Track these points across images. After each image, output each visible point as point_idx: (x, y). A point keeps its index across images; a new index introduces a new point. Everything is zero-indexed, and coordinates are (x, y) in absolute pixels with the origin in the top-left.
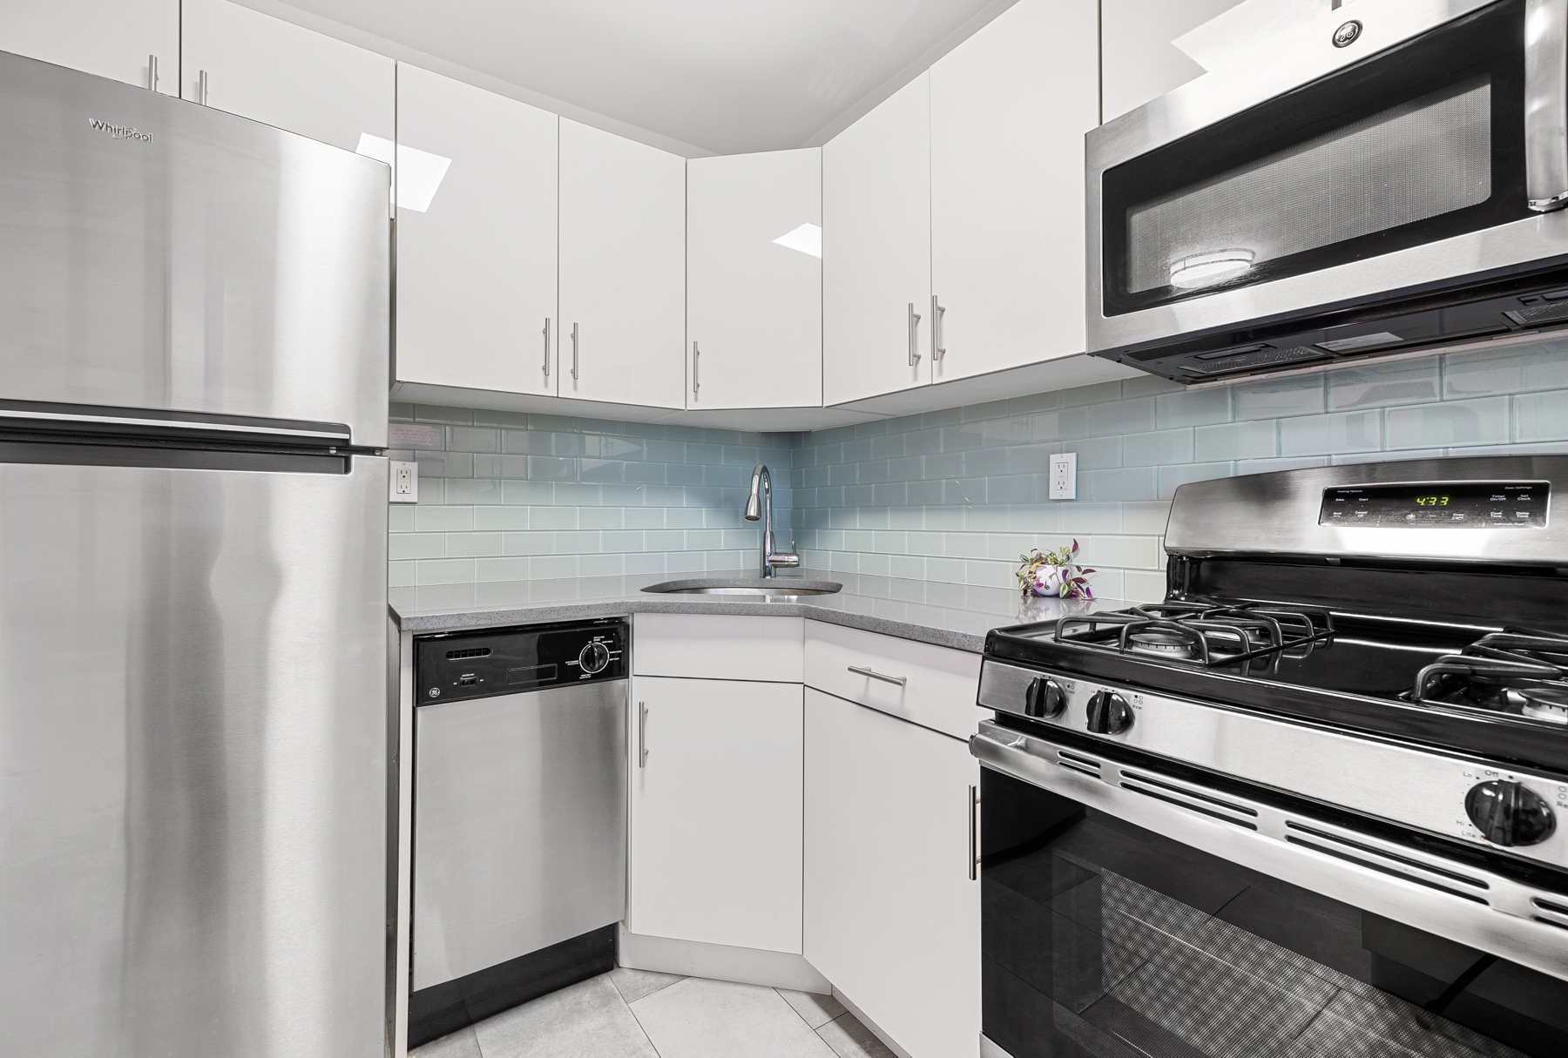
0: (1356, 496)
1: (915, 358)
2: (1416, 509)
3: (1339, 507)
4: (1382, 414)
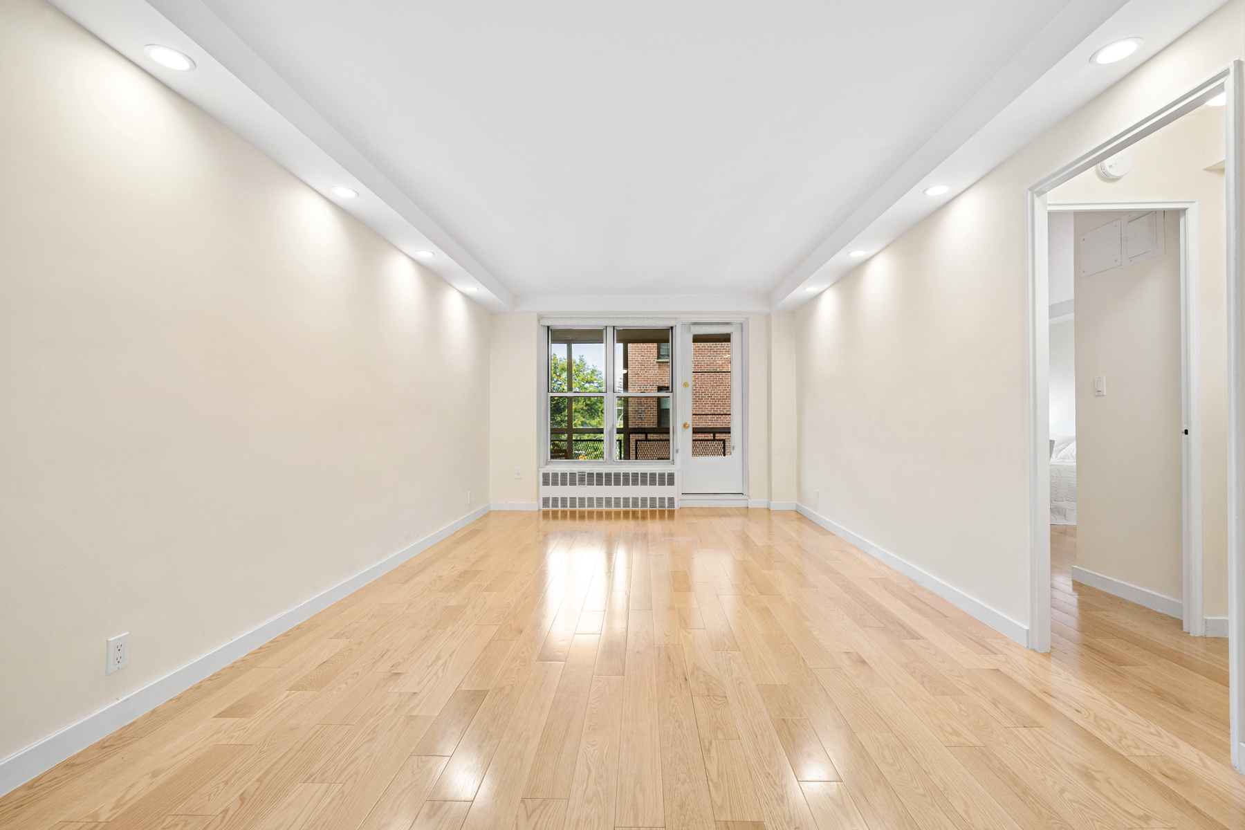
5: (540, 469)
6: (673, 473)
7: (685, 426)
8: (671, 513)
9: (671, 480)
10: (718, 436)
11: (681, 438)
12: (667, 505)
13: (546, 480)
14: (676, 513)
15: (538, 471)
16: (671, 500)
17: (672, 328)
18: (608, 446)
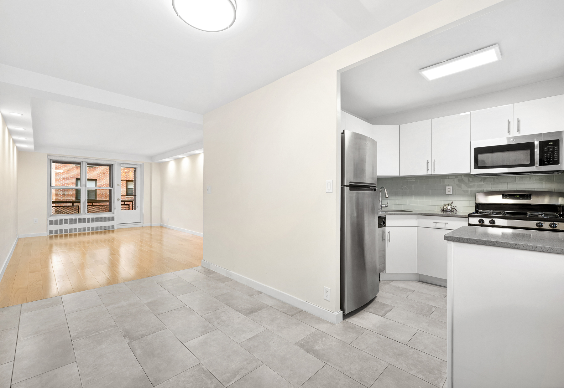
0: (507, 195)
1: (428, 170)
2: (515, 197)
3: (504, 197)
4: (507, 184)
5: (48, 219)
6: (114, 217)
7: (118, 200)
8: (113, 231)
9: (113, 219)
10: (126, 203)
11: (117, 205)
12: (111, 228)
13: (51, 223)
14: (115, 231)
15: (47, 220)
16: (113, 227)
17: (113, 164)
18: (83, 208)
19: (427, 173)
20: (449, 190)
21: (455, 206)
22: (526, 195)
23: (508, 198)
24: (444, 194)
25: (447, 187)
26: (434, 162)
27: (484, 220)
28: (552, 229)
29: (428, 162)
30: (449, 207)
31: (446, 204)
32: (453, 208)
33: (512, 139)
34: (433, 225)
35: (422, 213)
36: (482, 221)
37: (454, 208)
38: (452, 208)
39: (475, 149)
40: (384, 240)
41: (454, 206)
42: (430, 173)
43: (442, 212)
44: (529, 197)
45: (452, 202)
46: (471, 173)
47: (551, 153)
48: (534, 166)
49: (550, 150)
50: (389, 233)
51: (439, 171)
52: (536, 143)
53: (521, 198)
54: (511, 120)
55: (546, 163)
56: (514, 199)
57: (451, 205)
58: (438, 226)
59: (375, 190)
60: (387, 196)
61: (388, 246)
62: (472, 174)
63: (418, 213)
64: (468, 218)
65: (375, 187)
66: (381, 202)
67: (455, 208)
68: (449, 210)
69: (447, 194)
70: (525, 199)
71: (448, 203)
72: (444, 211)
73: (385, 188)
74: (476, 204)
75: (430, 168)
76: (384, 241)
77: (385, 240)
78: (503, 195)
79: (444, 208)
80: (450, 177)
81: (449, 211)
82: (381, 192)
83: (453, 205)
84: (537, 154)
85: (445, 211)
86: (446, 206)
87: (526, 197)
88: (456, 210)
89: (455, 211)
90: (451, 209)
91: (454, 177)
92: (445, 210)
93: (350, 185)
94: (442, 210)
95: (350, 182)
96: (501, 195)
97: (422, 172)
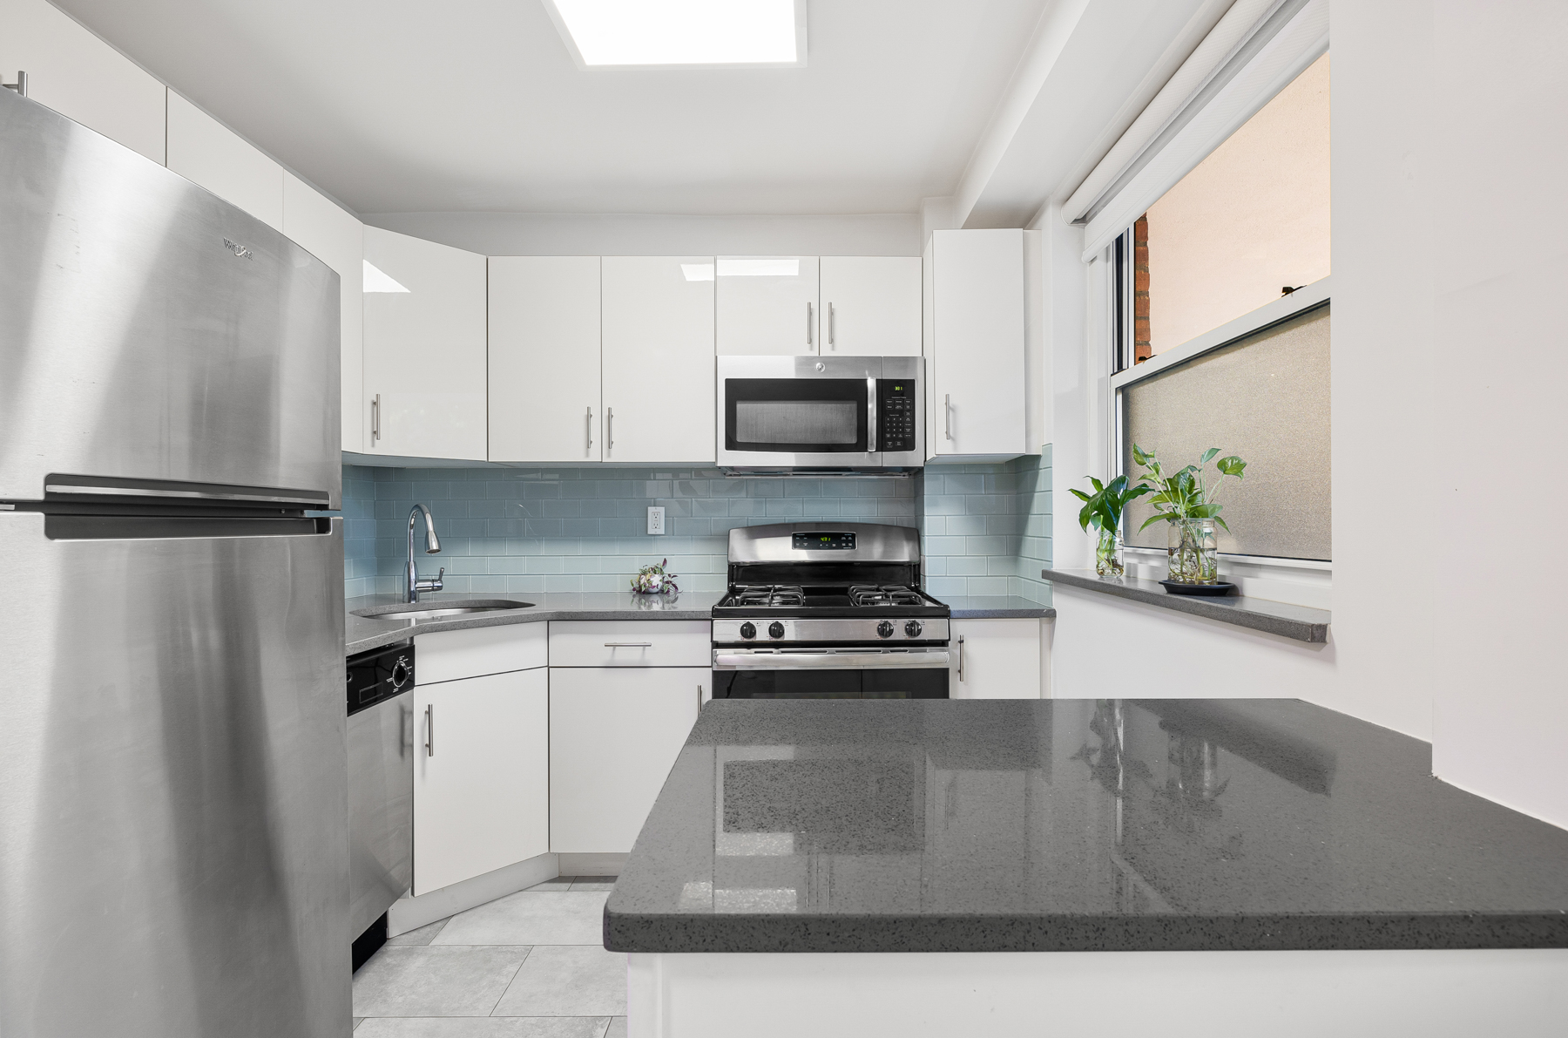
0: (803, 537)
1: (589, 443)
2: (822, 542)
3: (798, 542)
19: (587, 455)
20: (656, 519)
21: (672, 573)
22: (843, 535)
23: (806, 544)
24: (640, 533)
25: (651, 510)
26: (610, 417)
27: (755, 625)
28: (911, 639)
29: (589, 416)
30: (656, 580)
31: (647, 567)
32: (667, 582)
33: (818, 365)
34: (605, 657)
35: (564, 613)
36: (749, 631)
37: (670, 579)
38: (666, 580)
39: (728, 382)
40: (404, 746)
41: (669, 575)
42: (595, 457)
43: (634, 596)
44: (850, 541)
45: (665, 561)
46: (719, 465)
47: (900, 417)
48: (866, 451)
49: (898, 407)
50: (429, 713)
51: (625, 453)
52: (871, 384)
53: (834, 545)
54: (815, 306)
55: (890, 443)
56: (819, 548)
57: (662, 572)
58: (623, 656)
59: (323, 526)
60: (434, 546)
61: (423, 773)
62: (720, 468)
63: (552, 614)
64: (712, 621)
65: (325, 507)
66: (413, 570)
67: (674, 580)
68: (656, 590)
69: (649, 533)
70: (842, 548)
71: (652, 564)
72: (642, 592)
73: (425, 509)
74: (729, 566)
75: (595, 437)
76: (407, 754)
77: (412, 746)
78: (794, 536)
79: (642, 582)
80: (659, 476)
81: (657, 593)
82: (412, 527)
83: (666, 571)
84: (872, 419)
85: (644, 593)
86: (648, 577)
87: (844, 541)
88: (676, 588)
89: (672, 589)
90: (660, 584)
91: (669, 476)
92: (643, 589)
93: (47, 494)
94: (634, 590)
95: (51, 479)
96: (790, 536)
97: (572, 452)
